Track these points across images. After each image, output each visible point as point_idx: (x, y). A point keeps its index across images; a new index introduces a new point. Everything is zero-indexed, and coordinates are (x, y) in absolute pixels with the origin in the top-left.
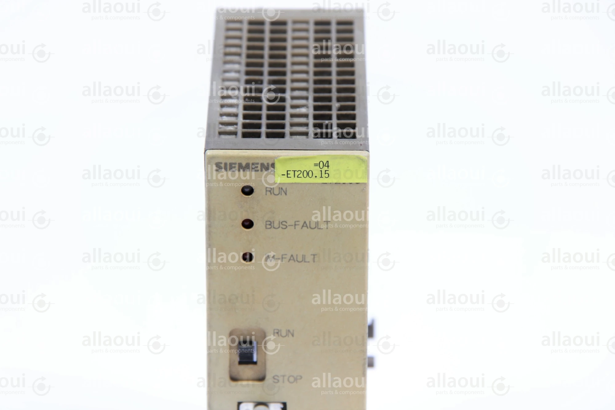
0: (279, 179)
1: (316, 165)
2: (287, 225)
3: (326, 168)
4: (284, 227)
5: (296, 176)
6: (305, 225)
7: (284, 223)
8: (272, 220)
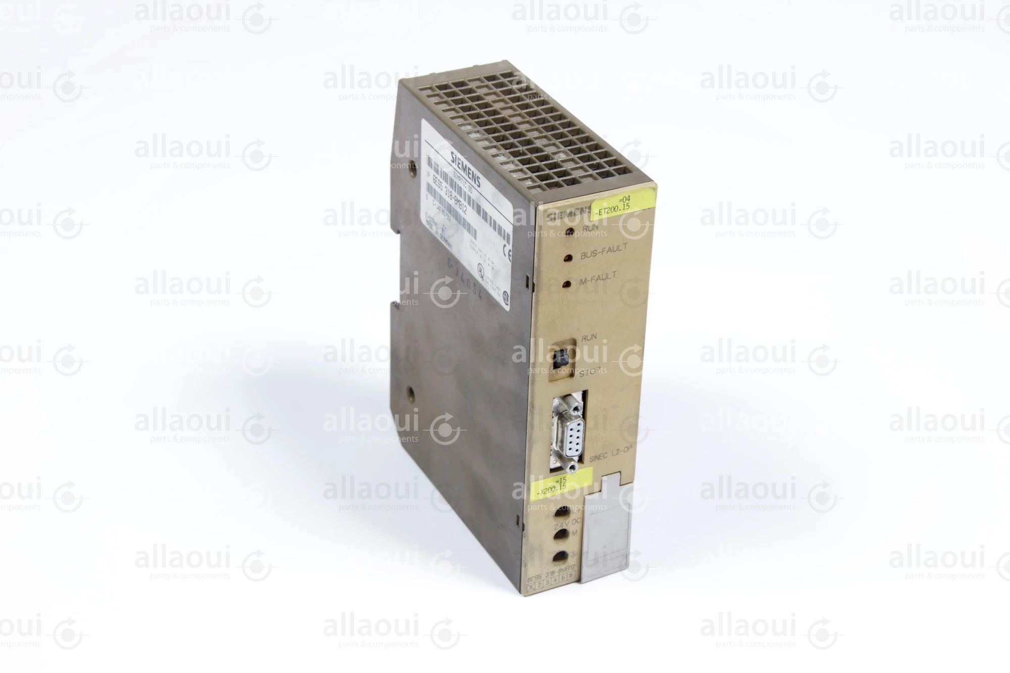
0: (595, 218)
1: (621, 200)
2: (597, 253)
3: (627, 202)
4: (594, 255)
5: (606, 212)
6: (610, 250)
7: (595, 252)
8: (585, 252)
